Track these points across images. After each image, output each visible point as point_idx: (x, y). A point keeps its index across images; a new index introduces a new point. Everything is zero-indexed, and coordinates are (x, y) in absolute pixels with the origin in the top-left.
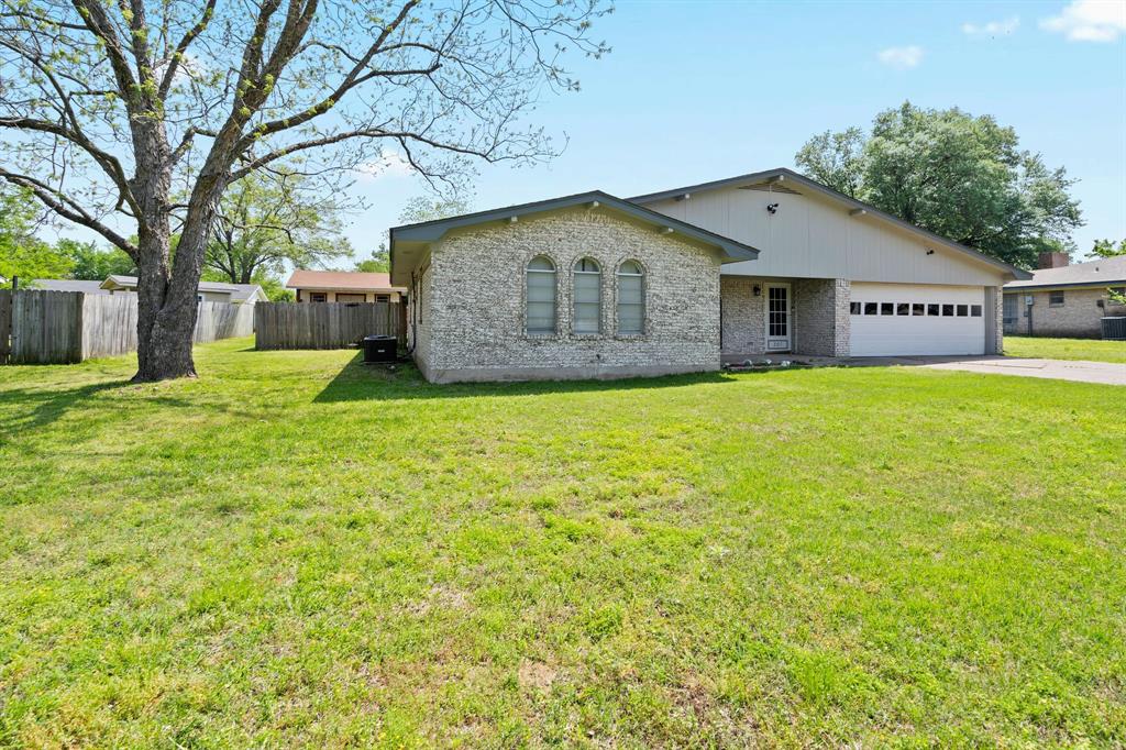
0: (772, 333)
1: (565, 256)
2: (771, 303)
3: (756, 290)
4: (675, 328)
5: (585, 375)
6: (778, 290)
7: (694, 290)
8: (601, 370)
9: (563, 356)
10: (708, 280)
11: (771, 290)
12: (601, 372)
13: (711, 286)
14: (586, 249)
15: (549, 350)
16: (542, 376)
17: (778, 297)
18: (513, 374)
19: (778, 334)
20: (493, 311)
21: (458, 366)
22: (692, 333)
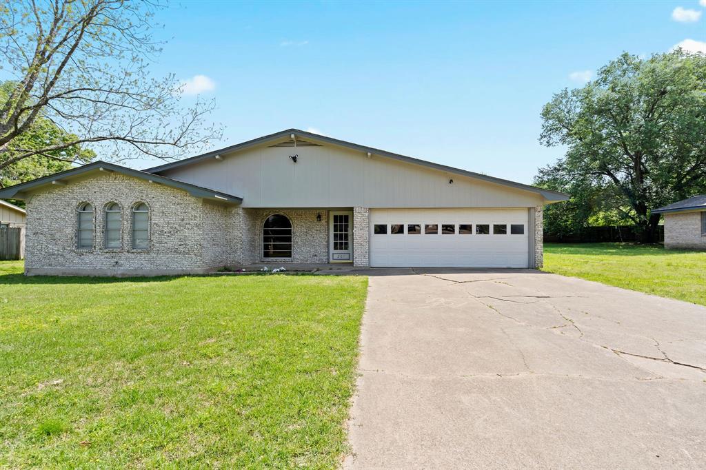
0: (335, 248)
1: (99, 202)
2: (335, 226)
3: (319, 217)
4: (170, 245)
5: (109, 274)
6: (341, 217)
7: (183, 220)
8: (119, 271)
9: (97, 262)
10: (193, 213)
11: (335, 217)
12: (119, 272)
13: (196, 217)
14: (110, 197)
15: (89, 258)
16: (84, 273)
17: (341, 222)
18: (67, 271)
19: (341, 249)
20: (57, 236)
21: (38, 266)
22: (181, 249)
